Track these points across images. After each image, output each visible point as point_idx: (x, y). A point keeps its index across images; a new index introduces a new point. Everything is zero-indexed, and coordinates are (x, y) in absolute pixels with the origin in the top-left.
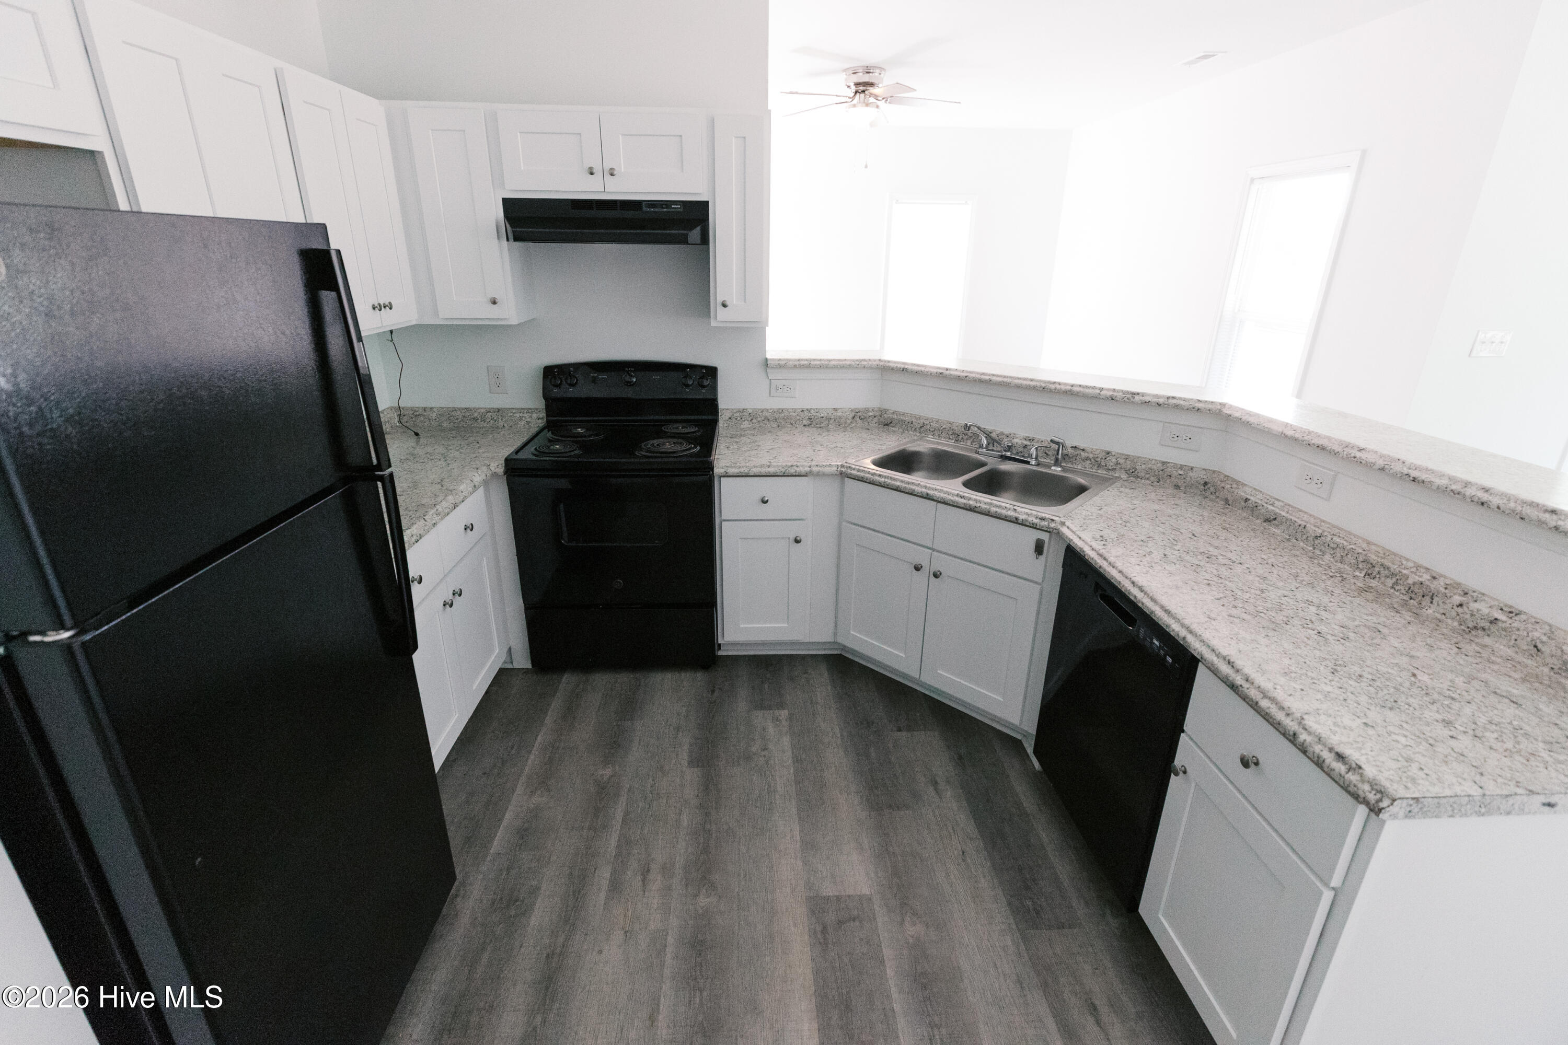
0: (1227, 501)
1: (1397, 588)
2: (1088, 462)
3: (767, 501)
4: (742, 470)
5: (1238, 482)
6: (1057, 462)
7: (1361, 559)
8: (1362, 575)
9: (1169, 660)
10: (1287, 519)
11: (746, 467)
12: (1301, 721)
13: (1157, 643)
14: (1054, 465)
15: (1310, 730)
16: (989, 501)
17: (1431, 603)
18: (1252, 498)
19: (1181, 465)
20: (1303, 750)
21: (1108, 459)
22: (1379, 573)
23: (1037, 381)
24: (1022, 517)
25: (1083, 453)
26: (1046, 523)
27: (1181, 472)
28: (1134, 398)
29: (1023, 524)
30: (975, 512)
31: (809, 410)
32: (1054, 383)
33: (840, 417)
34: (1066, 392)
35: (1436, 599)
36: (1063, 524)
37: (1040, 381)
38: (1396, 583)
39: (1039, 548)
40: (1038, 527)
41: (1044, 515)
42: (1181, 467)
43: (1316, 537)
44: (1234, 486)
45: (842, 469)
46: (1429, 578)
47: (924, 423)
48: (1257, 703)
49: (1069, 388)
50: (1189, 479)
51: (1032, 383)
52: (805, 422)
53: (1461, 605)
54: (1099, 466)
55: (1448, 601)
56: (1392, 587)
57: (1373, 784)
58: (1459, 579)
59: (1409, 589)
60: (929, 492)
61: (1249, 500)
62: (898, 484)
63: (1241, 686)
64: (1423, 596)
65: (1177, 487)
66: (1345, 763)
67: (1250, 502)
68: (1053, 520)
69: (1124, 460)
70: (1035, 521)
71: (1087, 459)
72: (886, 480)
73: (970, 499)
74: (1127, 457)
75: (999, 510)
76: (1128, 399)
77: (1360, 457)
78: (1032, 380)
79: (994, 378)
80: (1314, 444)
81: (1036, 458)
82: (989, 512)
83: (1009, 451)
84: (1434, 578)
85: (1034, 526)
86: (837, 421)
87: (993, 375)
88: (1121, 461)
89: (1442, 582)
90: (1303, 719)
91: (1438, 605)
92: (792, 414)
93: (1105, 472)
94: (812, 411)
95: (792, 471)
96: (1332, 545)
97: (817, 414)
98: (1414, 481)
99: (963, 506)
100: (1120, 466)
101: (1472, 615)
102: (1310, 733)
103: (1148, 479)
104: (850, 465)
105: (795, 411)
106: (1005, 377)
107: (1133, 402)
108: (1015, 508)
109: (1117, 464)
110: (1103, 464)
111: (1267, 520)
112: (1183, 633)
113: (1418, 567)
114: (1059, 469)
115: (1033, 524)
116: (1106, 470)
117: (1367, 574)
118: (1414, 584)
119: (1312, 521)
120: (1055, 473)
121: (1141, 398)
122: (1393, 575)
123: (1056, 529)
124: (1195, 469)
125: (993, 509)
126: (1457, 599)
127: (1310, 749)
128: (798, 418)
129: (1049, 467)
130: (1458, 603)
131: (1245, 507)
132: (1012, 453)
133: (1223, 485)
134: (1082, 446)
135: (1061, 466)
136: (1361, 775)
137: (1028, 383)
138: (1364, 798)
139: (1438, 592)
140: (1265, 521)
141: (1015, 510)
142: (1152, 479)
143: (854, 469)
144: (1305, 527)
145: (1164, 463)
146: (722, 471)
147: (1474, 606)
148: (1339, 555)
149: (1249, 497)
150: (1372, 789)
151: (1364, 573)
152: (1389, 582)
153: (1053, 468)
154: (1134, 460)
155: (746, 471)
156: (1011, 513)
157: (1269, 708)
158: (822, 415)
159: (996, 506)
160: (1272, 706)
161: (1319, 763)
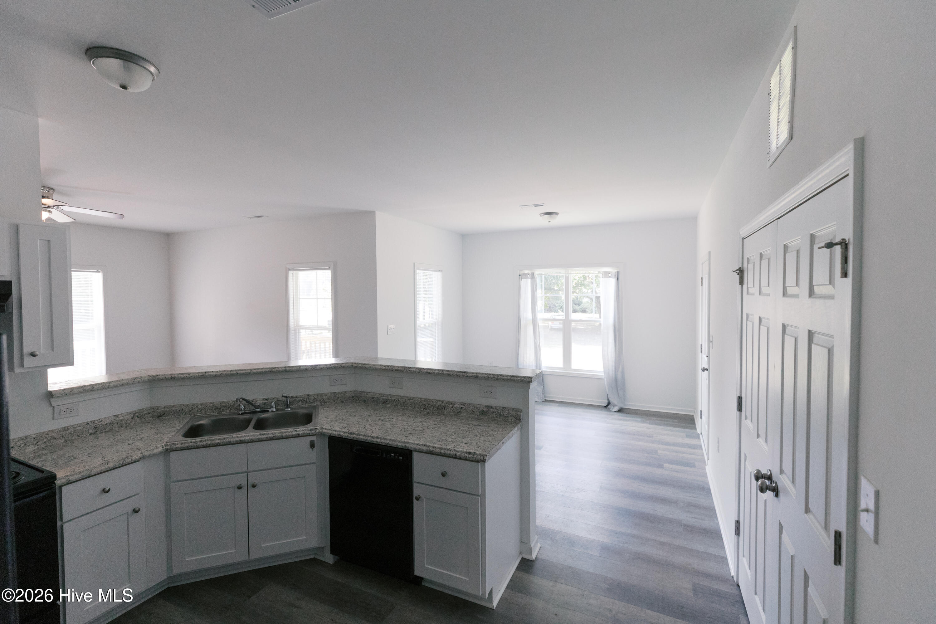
0: (365, 401)
1: (434, 409)
2: (301, 402)
3: (109, 490)
4: (84, 474)
5: (367, 392)
6: (287, 406)
7: (421, 404)
8: (423, 410)
9: (401, 458)
10: (391, 400)
11: (87, 470)
12: (455, 450)
13: (392, 455)
14: (286, 408)
15: (458, 451)
16: (280, 431)
17: (445, 410)
18: (375, 396)
19: (341, 392)
20: (460, 458)
21: (309, 398)
22: (427, 407)
23: (265, 368)
24: (301, 433)
25: (297, 399)
26: (314, 431)
27: (343, 395)
28: (316, 367)
29: (303, 436)
30: (274, 440)
31: (93, 422)
32: (275, 368)
33: (122, 420)
34: (282, 371)
35: (446, 408)
36: (322, 428)
37: (267, 368)
38: (433, 408)
39: (312, 445)
40: (311, 434)
41: (311, 428)
42: (342, 393)
43: (404, 402)
44: (366, 394)
45: (167, 447)
46: (441, 403)
47: (192, 408)
48: (440, 452)
49: (284, 369)
50: (346, 397)
51: (263, 370)
52: (91, 431)
53: (452, 407)
54: (306, 402)
55: (449, 408)
56: (433, 410)
57: (480, 455)
58: (449, 400)
59: (438, 408)
60: (241, 439)
61: (374, 397)
62: (217, 441)
63: (433, 450)
64: (442, 409)
65: (342, 402)
66: (471, 454)
67: (375, 398)
68: (316, 429)
69: (317, 397)
70: (309, 432)
71: (300, 401)
72: (207, 442)
73: (268, 434)
74: (318, 395)
75: (287, 434)
76: (313, 368)
77: (411, 370)
78: (262, 369)
79: (239, 372)
80: (394, 370)
81: (275, 407)
82: (282, 436)
83: (259, 408)
84: (442, 402)
85: (308, 435)
86: (119, 424)
87: (238, 370)
88: (316, 397)
89: (445, 402)
90: (455, 449)
91: (447, 410)
92: (77, 428)
93: (309, 405)
94: (96, 422)
95: (129, 460)
96: (410, 403)
97: (102, 423)
98: (429, 374)
99: (266, 439)
100: (316, 400)
101: (456, 409)
102: (459, 452)
103: (330, 402)
104: (173, 443)
105: (79, 425)
106: (246, 370)
107: (316, 370)
108: (295, 429)
109: (315, 399)
110: (308, 401)
111: (384, 403)
112: (403, 445)
113: (437, 400)
114: (289, 409)
115: (308, 434)
116: (309, 403)
117: (424, 409)
118: (439, 406)
119: (400, 397)
120: (288, 412)
121: (319, 367)
122: (432, 406)
123: (320, 432)
124: (347, 392)
125: (284, 434)
126: (451, 406)
127: (462, 456)
128: (84, 430)
129: (284, 410)
130: (451, 407)
131: (373, 401)
132: (261, 408)
133: (360, 395)
134: (295, 395)
135: (290, 408)
136: (476, 454)
137: (261, 370)
138: (481, 460)
139: (446, 406)
140: (383, 404)
141: (296, 430)
142: (331, 401)
143: (178, 444)
144: (399, 400)
145: (334, 393)
146: (64, 481)
147: (455, 406)
148: (413, 406)
149: (374, 396)
150: (481, 456)
151: (423, 408)
152: (431, 409)
153: (286, 409)
154: (322, 395)
155: (88, 473)
156: (294, 433)
157: (444, 452)
158: (106, 422)
159: (285, 432)
160: (445, 451)
161: (465, 459)
